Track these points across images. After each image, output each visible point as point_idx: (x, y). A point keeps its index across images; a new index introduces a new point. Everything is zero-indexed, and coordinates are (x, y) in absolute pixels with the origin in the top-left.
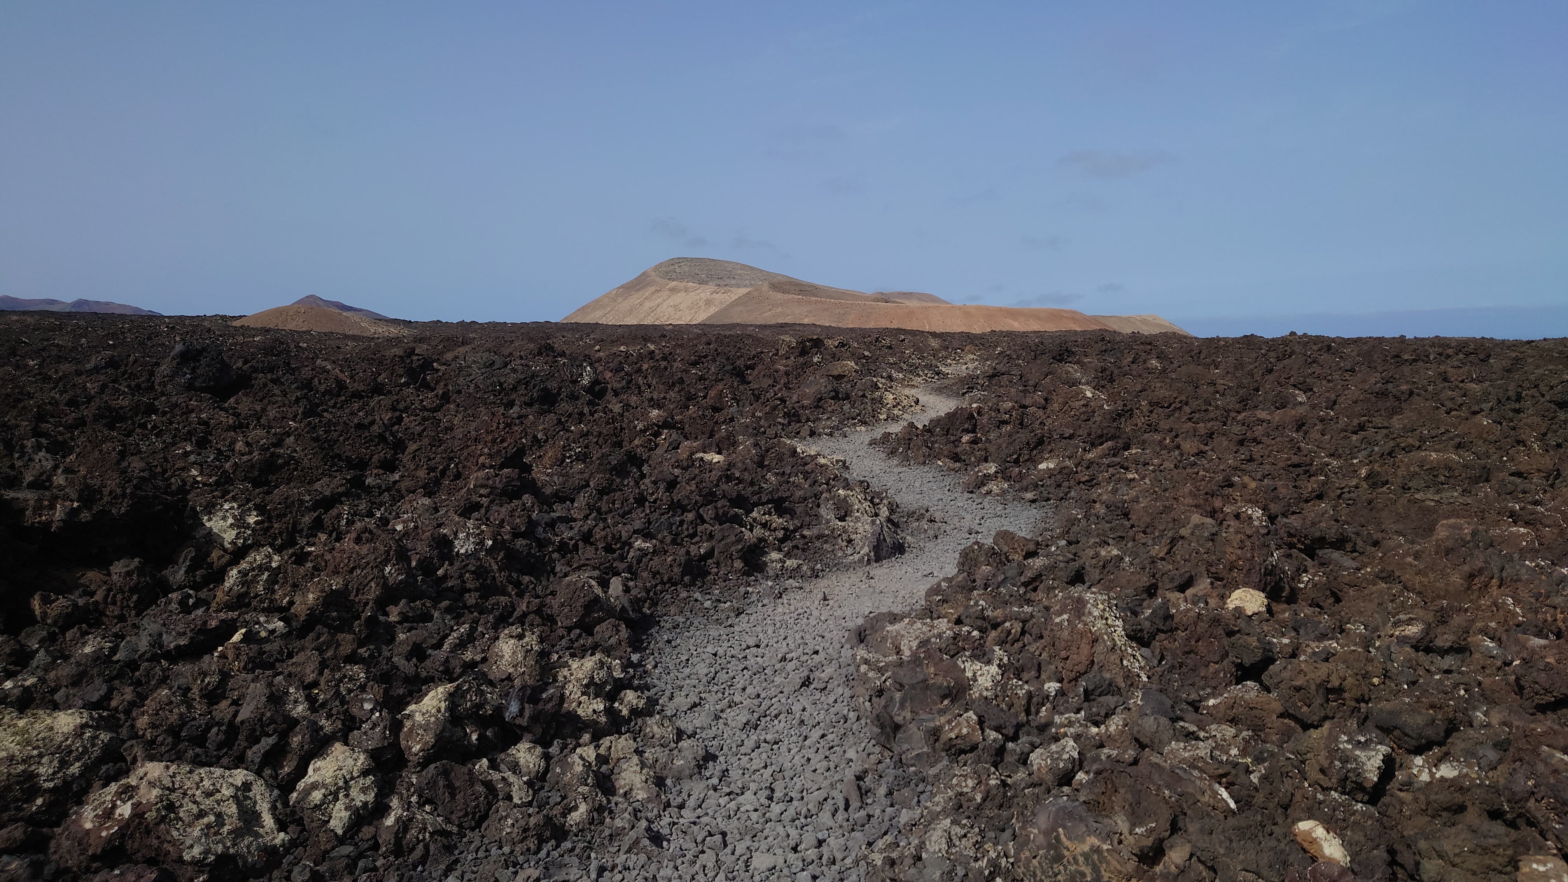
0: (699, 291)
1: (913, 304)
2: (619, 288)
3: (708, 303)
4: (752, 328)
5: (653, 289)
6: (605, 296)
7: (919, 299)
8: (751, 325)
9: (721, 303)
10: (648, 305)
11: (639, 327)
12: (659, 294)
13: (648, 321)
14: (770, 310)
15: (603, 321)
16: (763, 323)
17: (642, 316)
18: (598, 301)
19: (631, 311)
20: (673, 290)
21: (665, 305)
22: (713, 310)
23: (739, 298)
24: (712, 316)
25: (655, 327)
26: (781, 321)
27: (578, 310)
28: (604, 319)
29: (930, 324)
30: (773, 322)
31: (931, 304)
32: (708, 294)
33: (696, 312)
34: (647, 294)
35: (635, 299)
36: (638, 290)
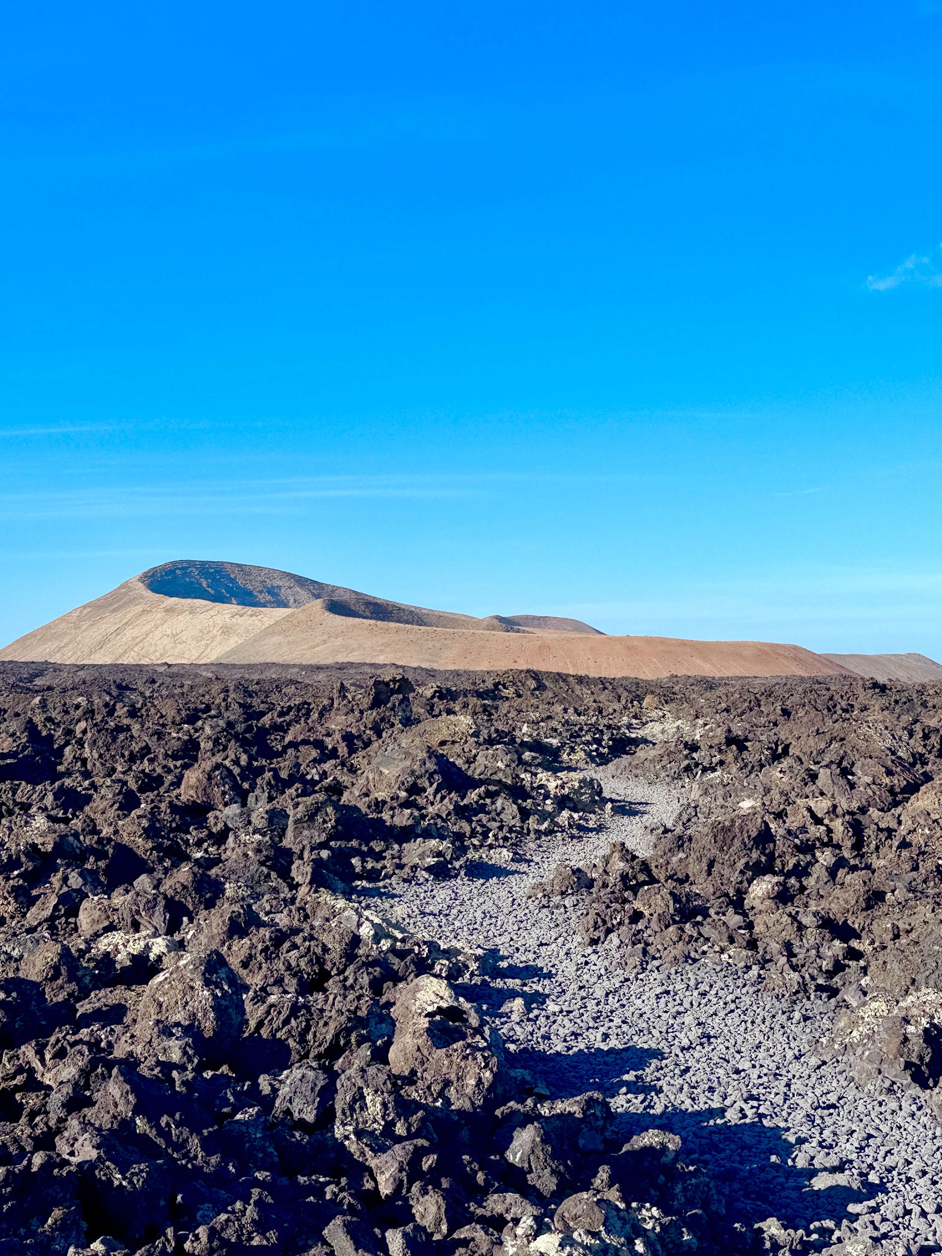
0: (212, 613)
1: (548, 635)
2: (85, 607)
3: (227, 631)
4: (296, 670)
5: (139, 608)
6: (62, 619)
7: (557, 628)
8: (294, 666)
9: (247, 631)
10: (129, 633)
11: (115, 668)
12: (149, 617)
13: (129, 659)
14: (325, 642)
15: (57, 659)
16: (313, 662)
17: (121, 651)
18: (48, 627)
19: (101, 644)
20: (169, 610)
21: (158, 633)
22: (233, 642)
23: (276, 623)
24: (233, 652)
25: (140, 668)
26: (342, 658)
27: (17, 641)
28: (58, 655)
29: (575, 666)
30: (330, 661)
31: (577, 635)
32: (227, 616)
33: (207, 646)
34: (129, 616)
35: (109, 624)
36: (114, 611)
